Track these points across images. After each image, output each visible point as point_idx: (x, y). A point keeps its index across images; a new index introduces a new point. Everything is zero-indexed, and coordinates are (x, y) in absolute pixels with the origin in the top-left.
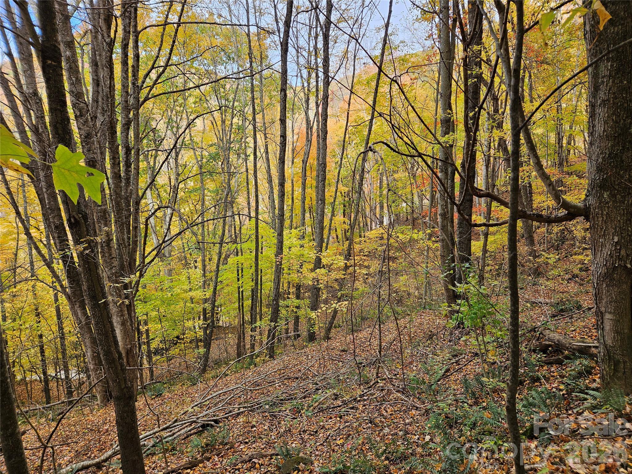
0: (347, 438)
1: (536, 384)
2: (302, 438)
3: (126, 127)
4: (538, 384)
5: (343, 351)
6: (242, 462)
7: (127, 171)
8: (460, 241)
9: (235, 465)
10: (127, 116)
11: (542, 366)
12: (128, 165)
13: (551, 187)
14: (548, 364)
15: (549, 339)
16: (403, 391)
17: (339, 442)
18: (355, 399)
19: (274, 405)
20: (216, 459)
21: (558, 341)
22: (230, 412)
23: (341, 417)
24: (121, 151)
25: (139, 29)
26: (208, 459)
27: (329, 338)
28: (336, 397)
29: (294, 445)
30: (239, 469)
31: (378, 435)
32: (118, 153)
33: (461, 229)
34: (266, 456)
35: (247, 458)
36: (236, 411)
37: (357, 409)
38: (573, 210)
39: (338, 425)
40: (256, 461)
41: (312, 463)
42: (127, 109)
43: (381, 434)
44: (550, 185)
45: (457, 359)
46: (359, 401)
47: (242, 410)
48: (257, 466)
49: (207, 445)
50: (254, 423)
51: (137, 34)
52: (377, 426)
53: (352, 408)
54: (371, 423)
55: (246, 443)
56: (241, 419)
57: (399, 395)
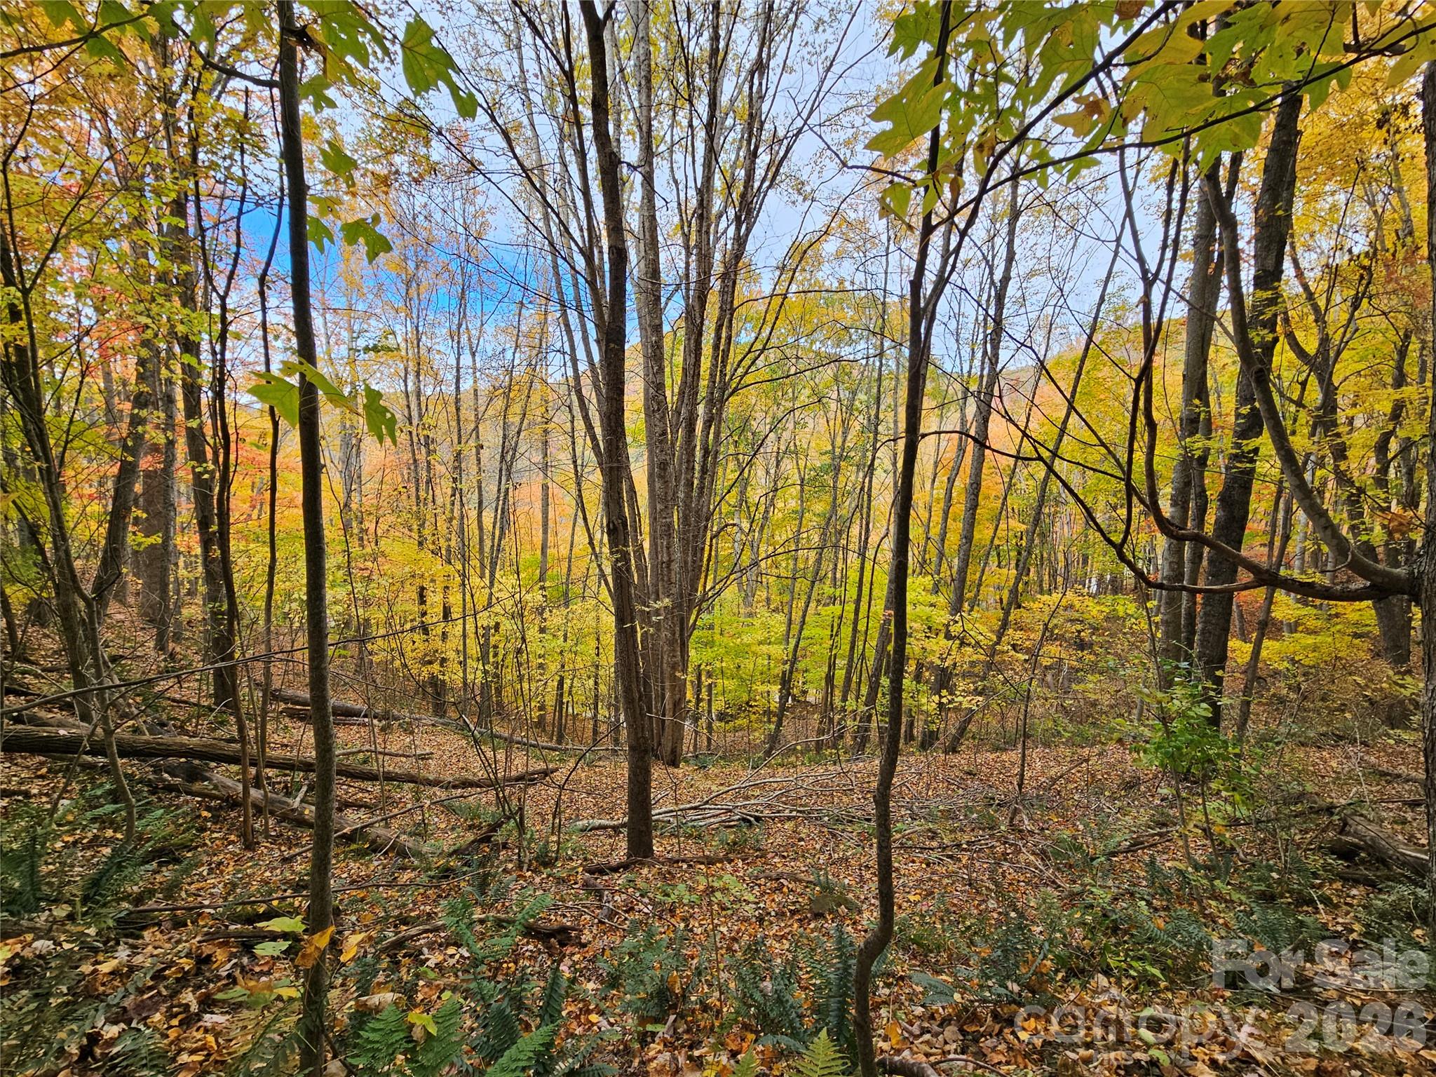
0: (927, 895)
1: (1305, 908)
2: (861, 876)
3: (708, 424)
4: (1310, 909)
5: (969, 773)
6: (766, 878)
7: (702, 479)
8: (1203, 629)
9: (757, 878)
10: (711, 411)
11: (1331, 882)
12: (704, 470)
13: (1329, 532)
14: (1345, 879)
15: (1356, 834)
16: (1043, 855)
17: (912, 898)
18: (959, 846)
19: (838, 821)
20: (740, 864)
21: (1372, 839)
22: (779, 812)
23: (928, 865)
24: (698, 454)
25: (736, 304)
26: (730, 861)
27: (955, 751)
28: (934, 835)
29: (846, 881)
30: (759, 886)
31: (977, 907)
32: (694, 456)
33: (1208, 608)
34: (801, 881)
35: (774, 874)
36: (787, 813)
37: (959, 860)
38: (1379, 580)
39: (919, 874)
40: (785, 883)
41: (860, 912)
42: (711, 402)
43: (983, 907)
44: (1326, 528)
45: (1164, 830)
46: (965, 850)
47: (794, 814)
48: (785, 890)
49: (735, 843)
50: (803, 835)
51: (733, 311)
52: (978, 892)
53: (951, 857)
54: (970, 885)
55: (784, 857)
56: (789, 825)
57: (1032, 858)
